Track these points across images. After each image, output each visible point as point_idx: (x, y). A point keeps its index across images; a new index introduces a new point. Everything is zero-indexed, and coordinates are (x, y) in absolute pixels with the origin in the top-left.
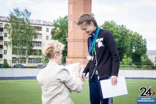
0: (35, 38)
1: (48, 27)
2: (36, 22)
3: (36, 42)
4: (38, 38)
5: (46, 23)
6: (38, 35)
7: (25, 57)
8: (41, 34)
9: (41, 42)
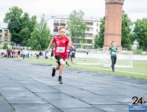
0: (88, 31)
1: (98, 23)
2: (89, 19)
3: (89, 34)
4: (90, 30)
5: (97, 19)
6: (90, 29)
7: (80, 44)
8: (93, 28)
9: (92, 34)
